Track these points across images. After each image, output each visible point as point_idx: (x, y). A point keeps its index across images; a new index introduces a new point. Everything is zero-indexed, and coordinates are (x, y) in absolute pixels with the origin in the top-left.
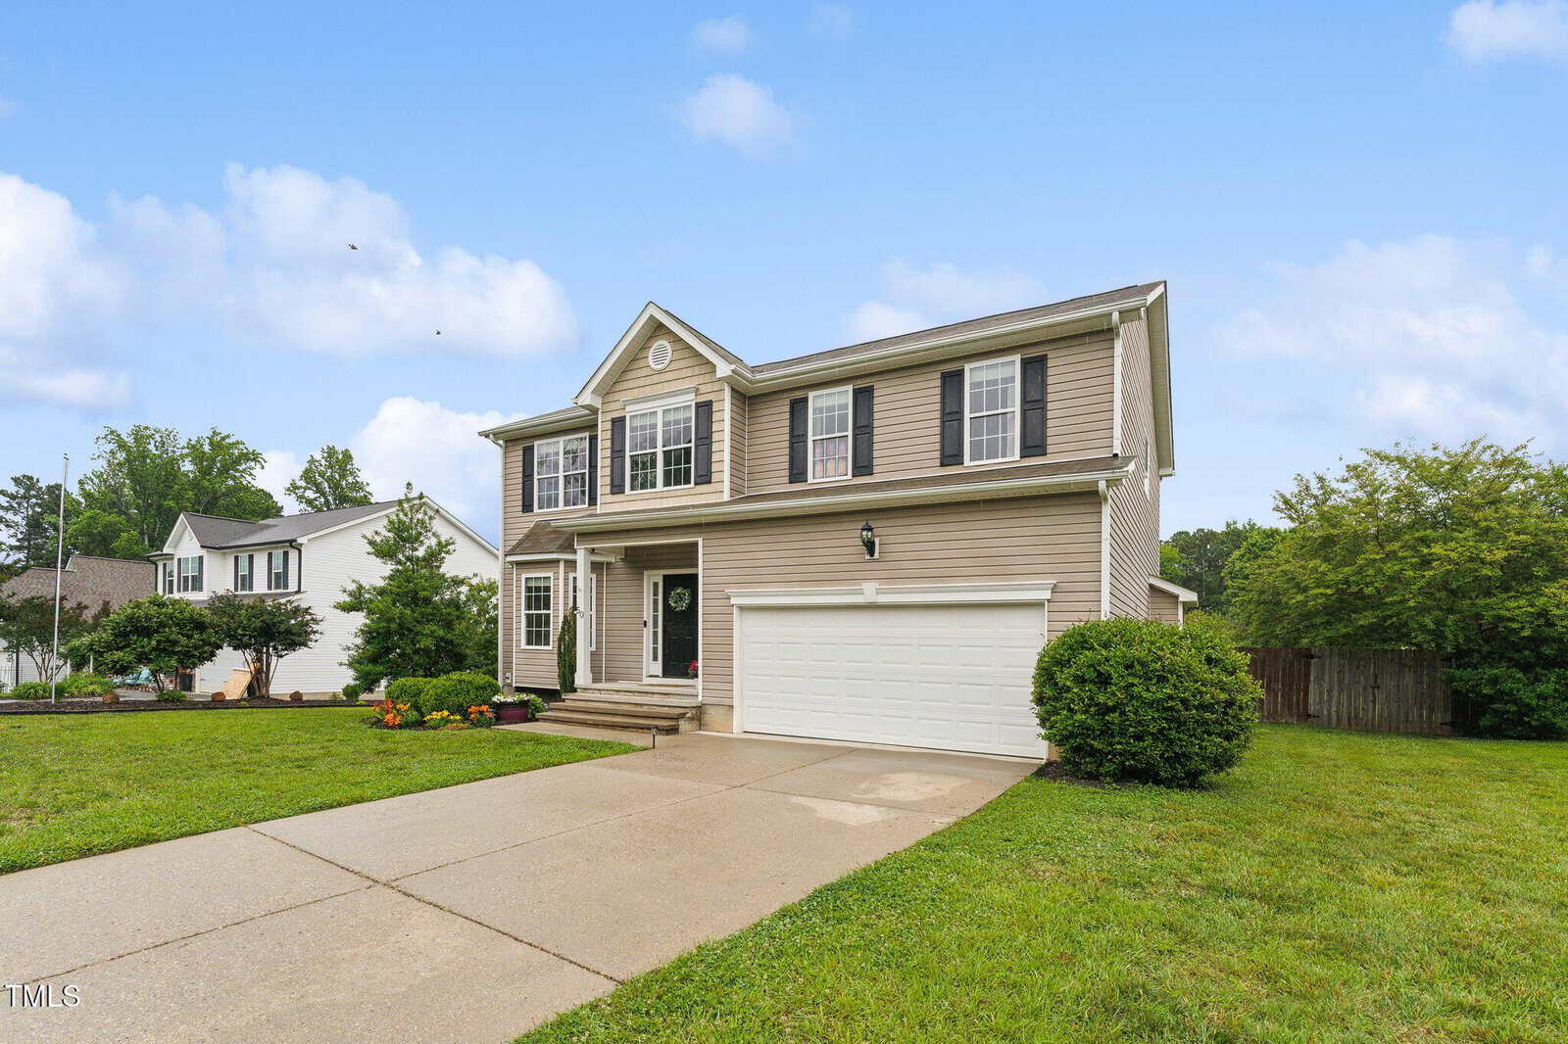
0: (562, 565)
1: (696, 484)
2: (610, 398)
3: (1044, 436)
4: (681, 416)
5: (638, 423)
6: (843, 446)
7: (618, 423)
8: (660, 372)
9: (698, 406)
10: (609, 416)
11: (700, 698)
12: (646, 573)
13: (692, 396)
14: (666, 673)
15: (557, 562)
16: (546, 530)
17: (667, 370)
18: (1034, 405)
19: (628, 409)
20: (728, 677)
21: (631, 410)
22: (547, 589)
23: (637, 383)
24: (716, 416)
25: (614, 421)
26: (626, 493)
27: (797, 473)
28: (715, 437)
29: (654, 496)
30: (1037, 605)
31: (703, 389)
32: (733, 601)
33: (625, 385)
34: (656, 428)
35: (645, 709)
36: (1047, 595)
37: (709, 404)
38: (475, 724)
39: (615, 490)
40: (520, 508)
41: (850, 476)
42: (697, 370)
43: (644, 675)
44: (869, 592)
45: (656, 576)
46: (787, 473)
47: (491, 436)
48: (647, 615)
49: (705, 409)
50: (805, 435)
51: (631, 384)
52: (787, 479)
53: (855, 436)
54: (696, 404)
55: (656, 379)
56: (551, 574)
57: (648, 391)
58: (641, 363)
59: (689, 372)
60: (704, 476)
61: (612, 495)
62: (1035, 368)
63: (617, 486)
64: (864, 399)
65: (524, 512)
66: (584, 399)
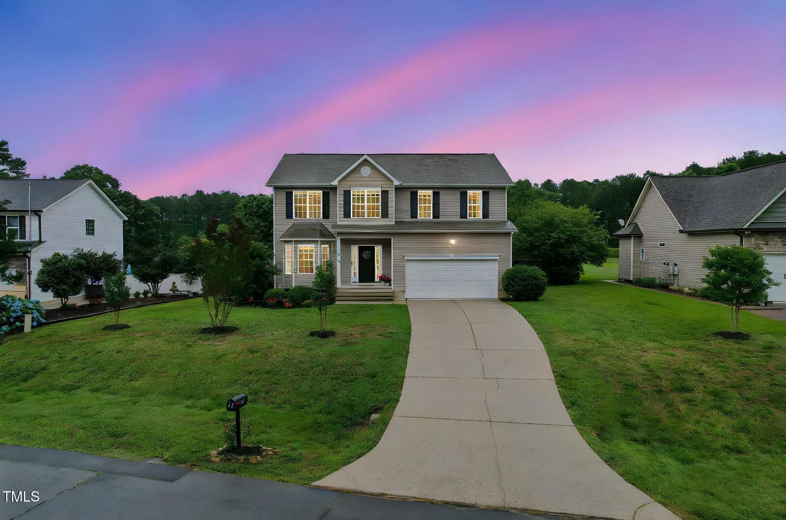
0: (319, 243)
1: (382, 218)
2: (343, 183)
3: (488, 213)
4: (375, 194)
5: (356, 194)
7: (347, 194)
8: (366, 177)
9: (383, 191)
10: (343, 189)
11: (393, 290)
12: (352, 246)
13: (380, 188)
14: (360, 281)
15: (317, 241)
16: (304, 228)
17: (369, 177)
18: (486, 204)
20: (403, 282)
21: (352, 189)
22: (311, 251)
23: (355, 179)
24: (389, 196)
25: (345, 192)
26: (351, 218)
27: (414, 214)
28: (389, 203)
29: (363, 220)
30: (496, 260)
31: (384, 186)
32: (406, 258)
33: (351, 180)
34: (364, 196)
36: (498, 258)
37: (387, 191)
40: (285, 217)
41: (432, 217)
42: (381, 180)
43: (352, 281)
44: (451, 256)
45: (357, 247)
46: (410, 215)
47: (272, 186)
48: (352, 260)
49: (385, 193)
50: (417, 204)
51: (353, 179)
52: (410, 217)
53: (433, 206)
55: (364, 179)
56: (313, 246)
57: (360, 183)
58: (358, 173)
59: (378, 179)
60: (385, 215)
61: (344, 218)
62: (486, 195)
63: (347, 215)
64: (436, 195)
65: (287, 218)
66: (335, 183)
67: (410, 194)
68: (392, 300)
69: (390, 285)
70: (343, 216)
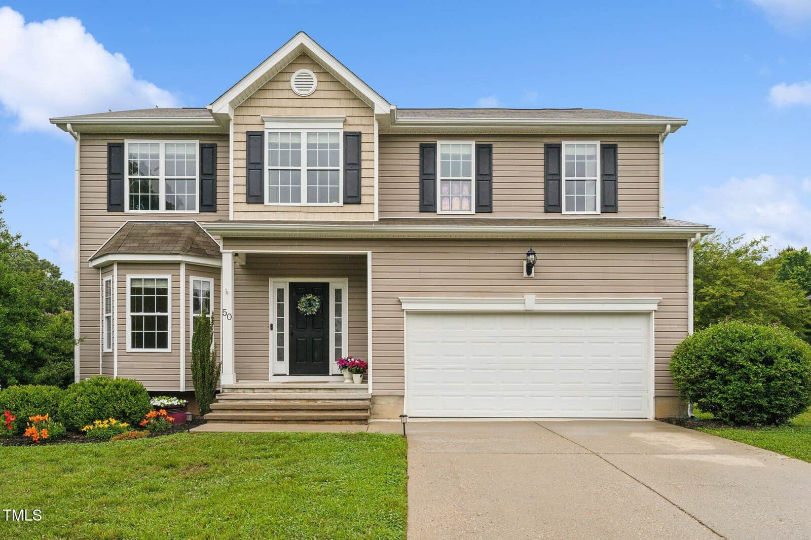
0: (183, 268)
1: (345, 203)
2: (245, 111)
3: (616, 200)
4: (328, 140)
5: (279, 140)
6: (466, 188)
7: (255, 140)
8: (303, 98)
9: (347, 135)
10: (245, 129)
11: (370, 391)
12: (271, 280)
13: (341, 125)
15: (178, 264)
16: (149, 231)
17: (312, 97)
18: (609, 177)
19: (267, 125)
20: (399, 372)
21: (268, 128)
22: (165, 291)
23: (275, 103)
24: (364, 147)
25: (250, 134)
26: (265, 204)
27: (427, 203)
28: (364, 165)
29: (298, 209)
30: (647, 314)
31: (350, 121)
32: (404, 306)
33: (262, 103)
34: (300, 147)
35: (319, 403)
36: (655, 307)
37: (358, 135)
38: (155, 432)
39: (252, 200)
40: (105, 207)
41: (473, 211)
42: (344, 103)
43: (271, 374)
44: (531, 302)
45: (284, 283)
46: (418, 203)
47: (69, 126)
48: (273, 318)
49: (353, 140)
50: (434, 174)
51: (269, 103)
52: (418, 209)
53: (477, 181)
54: (345, 133)
55: (298, 103)
56: (169, 277)
57: (289, 113)
58: (282, 86)
59: (335, 103)
60: (353, 197)
61: (248, 203)
62: (609, 152)
63: (255, 196)
64: (484, 153)
65: (109, 210)
66: (223, 107)
67: (417, 150)
68: (364, 421)
69: (365, 380)
70: (243, 198)
